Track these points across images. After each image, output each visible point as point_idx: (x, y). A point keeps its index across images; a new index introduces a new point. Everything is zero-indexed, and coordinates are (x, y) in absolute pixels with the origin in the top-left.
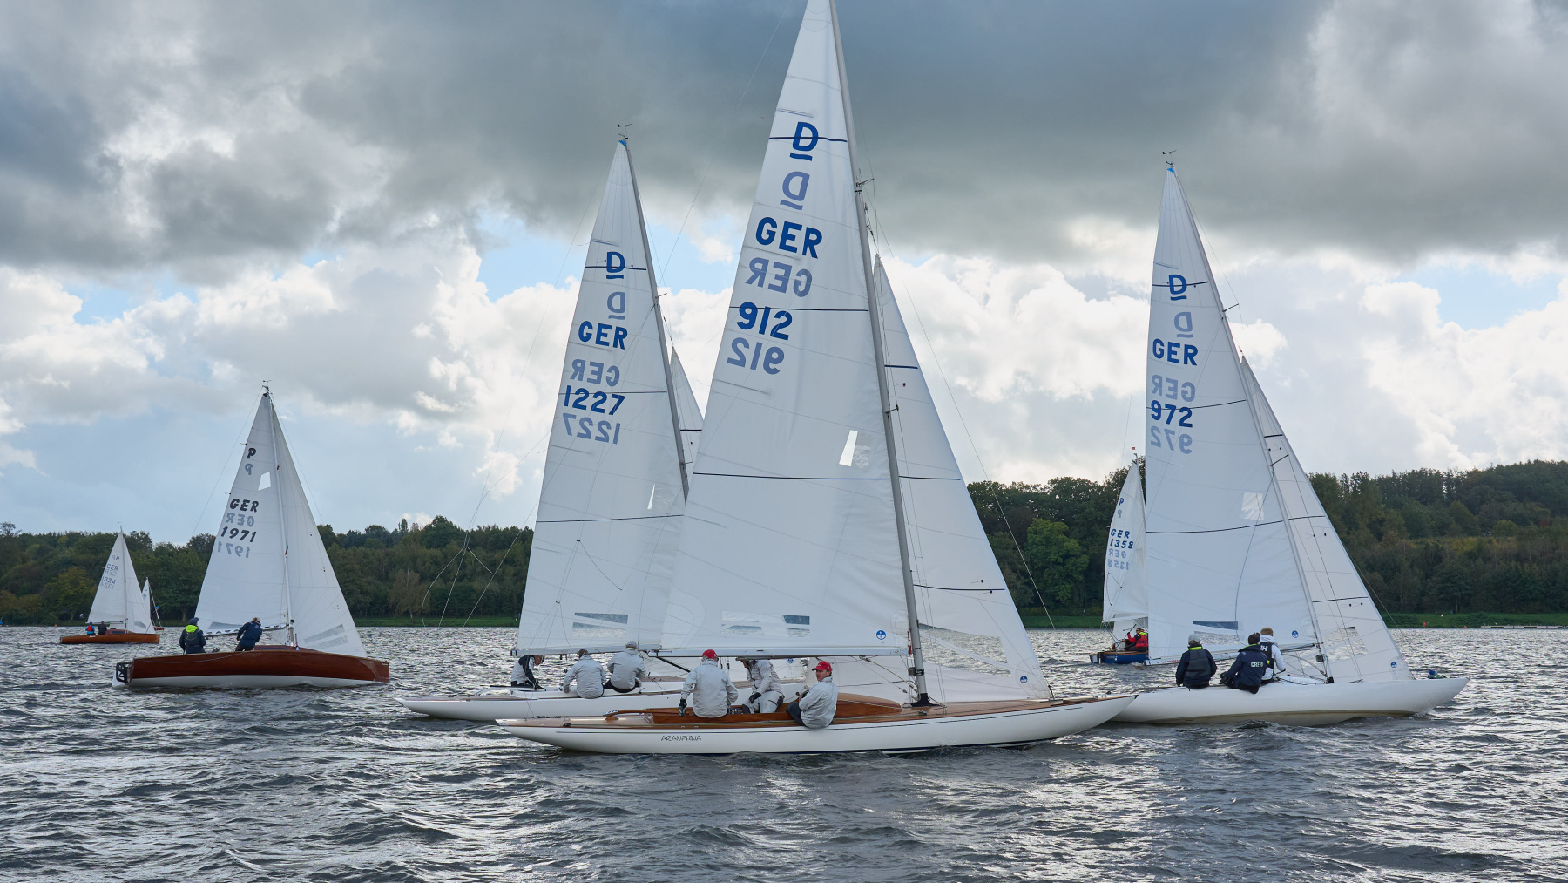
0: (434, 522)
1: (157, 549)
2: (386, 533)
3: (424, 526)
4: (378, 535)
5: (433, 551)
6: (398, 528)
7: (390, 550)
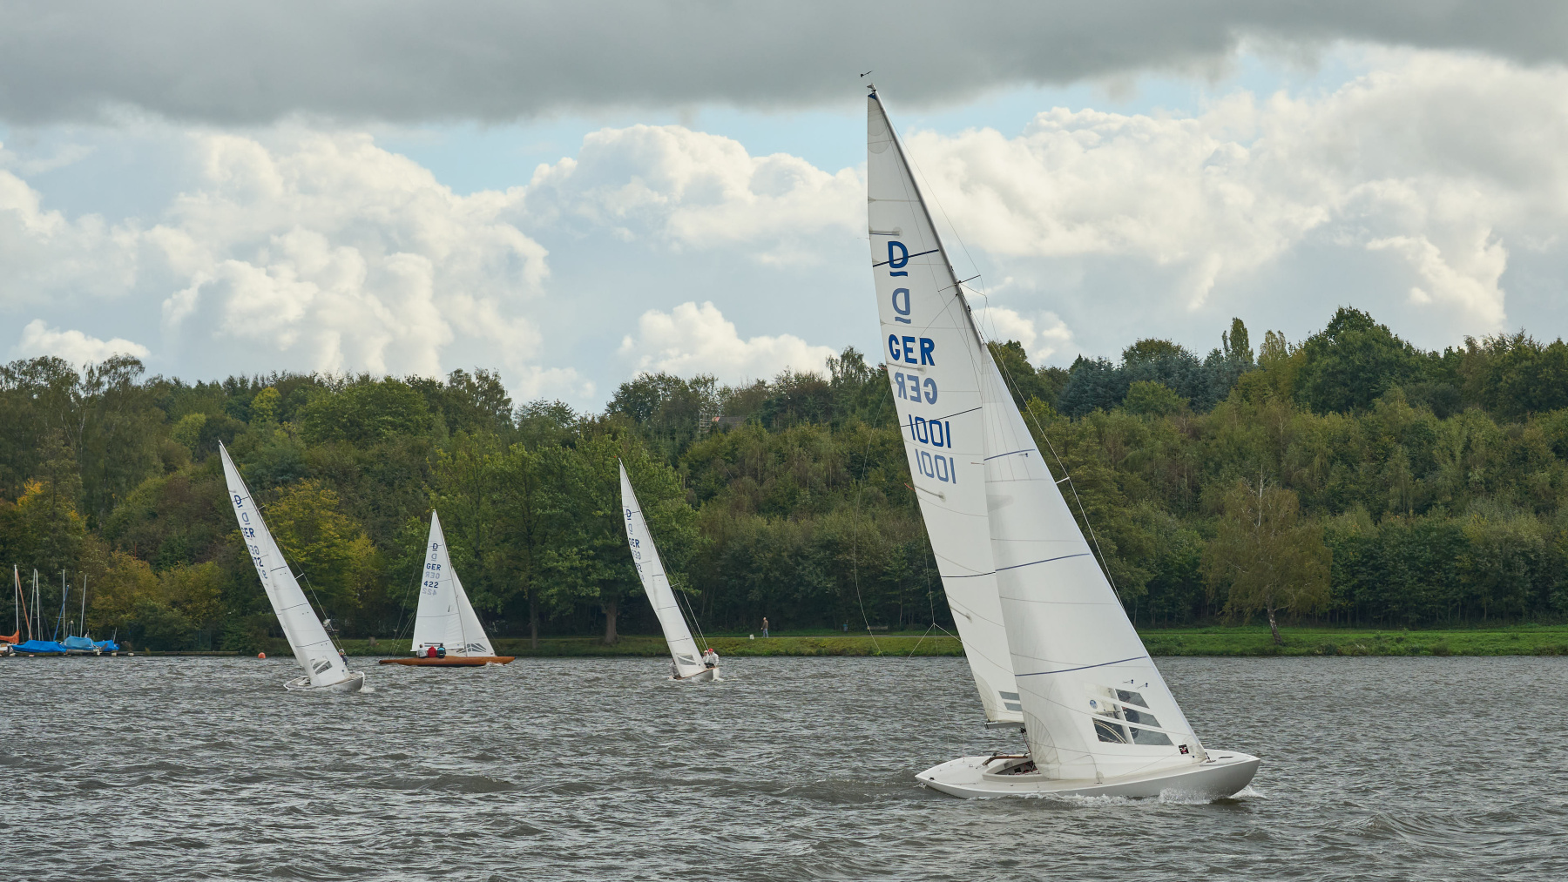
0: (1333, 328)
1: (525, 423)
2: (1188, 362)
3: (1304, 339)
4: (1164, 372)
5: (1333, 421)
6: (1221, 346)
7: (1201, 420)
